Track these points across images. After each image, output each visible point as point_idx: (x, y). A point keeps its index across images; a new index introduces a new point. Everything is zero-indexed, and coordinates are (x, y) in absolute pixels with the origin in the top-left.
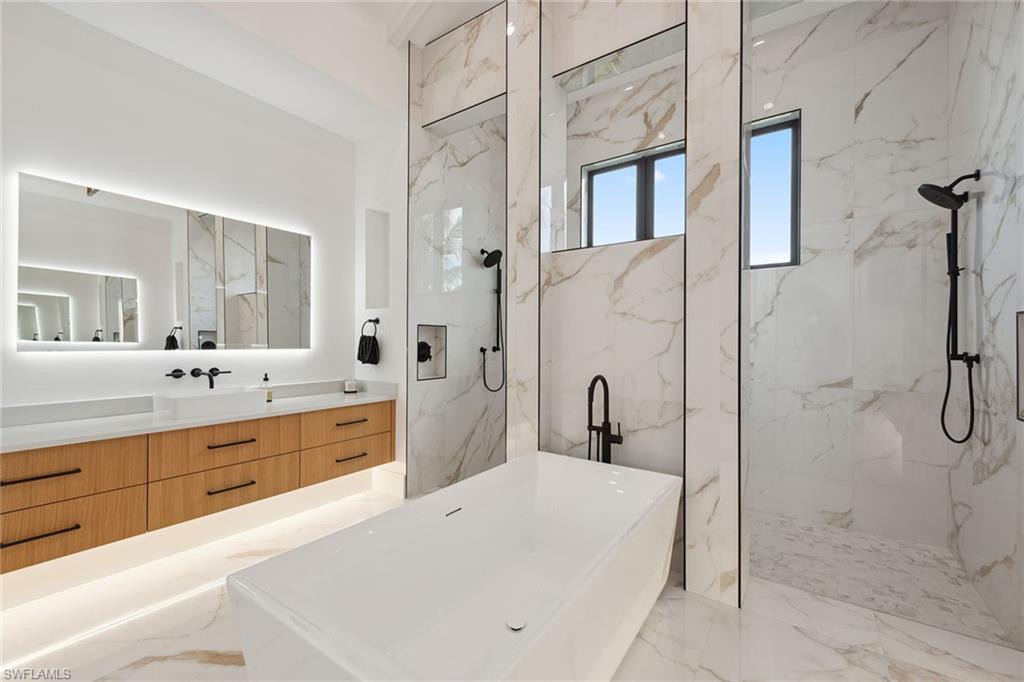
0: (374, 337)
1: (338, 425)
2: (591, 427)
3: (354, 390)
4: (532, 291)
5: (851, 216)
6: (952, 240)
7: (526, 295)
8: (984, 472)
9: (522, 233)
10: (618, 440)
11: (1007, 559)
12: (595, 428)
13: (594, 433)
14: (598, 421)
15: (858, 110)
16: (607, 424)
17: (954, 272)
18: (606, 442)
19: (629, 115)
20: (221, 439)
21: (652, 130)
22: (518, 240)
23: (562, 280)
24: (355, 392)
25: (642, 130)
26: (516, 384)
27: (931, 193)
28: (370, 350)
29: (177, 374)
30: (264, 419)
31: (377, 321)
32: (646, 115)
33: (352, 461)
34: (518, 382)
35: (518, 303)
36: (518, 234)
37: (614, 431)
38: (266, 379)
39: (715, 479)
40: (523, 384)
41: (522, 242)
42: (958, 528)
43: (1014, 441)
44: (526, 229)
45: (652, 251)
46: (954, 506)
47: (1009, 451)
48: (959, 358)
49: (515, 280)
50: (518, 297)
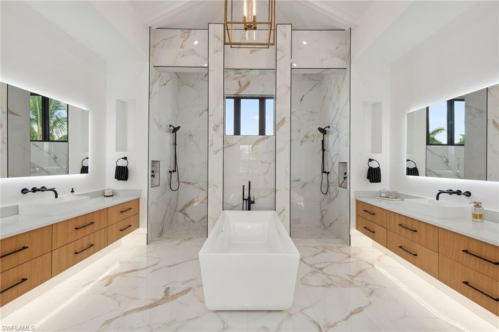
0: (127, 167)
1: (121, 212)
2: (244, 199)
3: (112, 195)
4: (220, 149)
5: (300, 131)
6: (323, 142)
7: (217, 151)
8: (330, 201)
9: (216, 127)
10: (253, 202)
11: (337, 219)
12: (245, 199)
13: (245, 201)
14: (246, 197)
15: (302, 100)
16: (249, 197)
17: (323, 150)
18: (249, 203)
19: (234, 80)
20: (80, 224)
21: (242, 88)
22: (214, 129)
23: (230, 146)
24: (112, 196)
25: (238, 87)
26: (212, 186)
27: (320, 129)
28: (122, 173)
29: (24, 191)
30: (96, 212)
31: (125, 158)
32: (239, 82)
33: (125, 229)
34: (214, 185)
35: (213, 154)
36: (214, 127)
37: (252, 200)
38: (72, 191)
39: (284, 210)
40: (216, 186)
41: (215, 130)
42: (323, 217)
43: (338, 192)
44: (217, 125)
45: (263, 139)
46: (322, 211)
47: (337, 194)
48: (325, 172)
49: (212, 145)
50: (214, 152)
